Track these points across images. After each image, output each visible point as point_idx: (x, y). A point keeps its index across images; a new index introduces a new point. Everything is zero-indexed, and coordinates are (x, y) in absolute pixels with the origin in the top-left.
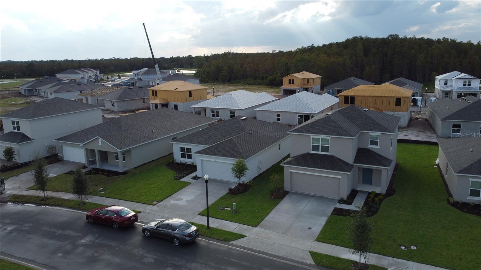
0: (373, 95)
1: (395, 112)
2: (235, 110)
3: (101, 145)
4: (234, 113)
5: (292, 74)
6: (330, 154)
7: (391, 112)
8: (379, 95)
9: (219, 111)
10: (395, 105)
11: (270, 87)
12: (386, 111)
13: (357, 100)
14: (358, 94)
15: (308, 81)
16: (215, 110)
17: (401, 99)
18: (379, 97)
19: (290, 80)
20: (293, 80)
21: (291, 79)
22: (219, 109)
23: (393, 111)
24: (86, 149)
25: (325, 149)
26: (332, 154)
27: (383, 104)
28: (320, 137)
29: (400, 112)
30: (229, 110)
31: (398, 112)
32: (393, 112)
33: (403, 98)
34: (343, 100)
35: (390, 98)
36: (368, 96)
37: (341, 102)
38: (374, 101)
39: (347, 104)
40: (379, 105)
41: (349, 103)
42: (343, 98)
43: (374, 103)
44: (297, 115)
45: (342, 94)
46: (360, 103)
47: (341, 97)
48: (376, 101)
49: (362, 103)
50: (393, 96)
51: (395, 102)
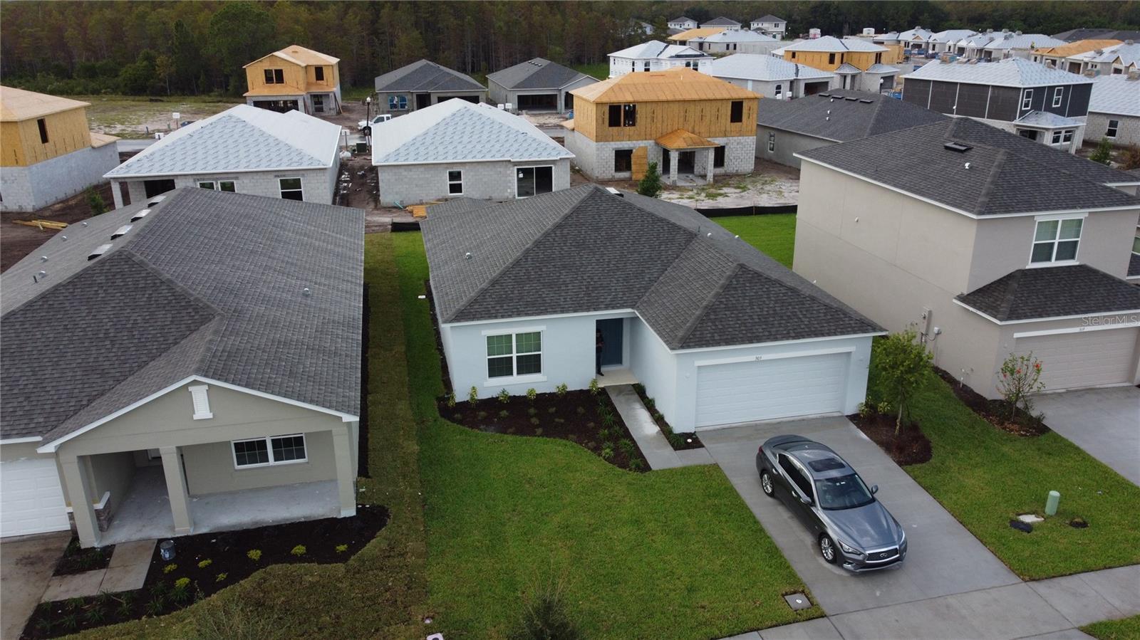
0: (679, 97)
1: (731, 138)
2: (303, 172)
3: (210, 416)
4: (297, 183)
5: (274, 54)
6: (1077, 263)
7: (720, 139)
8: (695, 97)
9: (233, 183)
10: (730, 120)
11: (148, 98)
12: (710, 137)
13: (641, 113)
14: (645, 98)
15: (319, 72)
16: (216, 180)
17: (744, 105)
18: (695, 101)
19: (267, 73)
20: (279, 74)
21: (273, 68)
22: (230, 176)
23: (725, 136)
24: (82, 459)
25: (1068, 250)
26: (1082, 263)
27: (704, 118)
28: (1061, 216)
29: (740, 138)
30: (276, 176)
31: (736, 138)
32: (725, 139)
33: (747, 101)
34: (607, 116)
35: (719, 104)
36: (668, 102)
37: (600, 122)
38: (682, 114)
39: (617, 128)
40: (695, 122)
41: (622, 124)
42: (607, 109)
43: (682, 119)
44: (516, 167)
45: (605, 100)
46: (649, 120)
47: (600, 107)
48: (686, 112)
49: (655, 120)
50: (726, 96)
51: (729, 113)
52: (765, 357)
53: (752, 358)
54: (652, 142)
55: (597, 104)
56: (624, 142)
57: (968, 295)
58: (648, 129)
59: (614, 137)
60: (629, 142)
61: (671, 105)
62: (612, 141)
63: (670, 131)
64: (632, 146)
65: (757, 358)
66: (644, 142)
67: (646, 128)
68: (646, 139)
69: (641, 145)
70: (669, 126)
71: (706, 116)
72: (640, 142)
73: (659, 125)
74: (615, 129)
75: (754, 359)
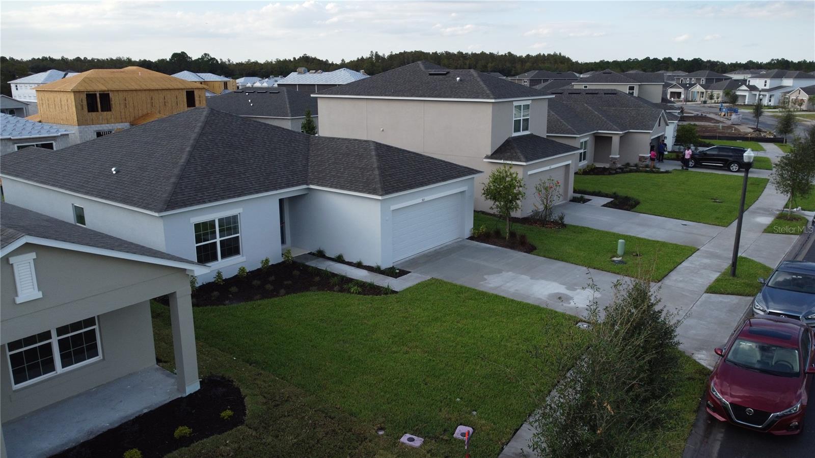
0: (145, 87)
6: (530, 133)
8: (158, 87)
10: (186, 106)
14: (116, 88)
17: (195, 93)
18: (158, 90)
25: (526, 124)
26: (532, 133)
27: (167, 104)
28: (522, 102)
33: (197, 90)
34: (85, 103)
35: (177, 92)
36: (136, 90)
37: (80, 108)
38: (149, 101)
39: (95, 113)
40: (160, 107)
41: (100, 109)
42: (84, 97)
43: (149, 106)
44: (16, 145)
45: (82, 89)
46: (122, 106)
47: (78, 95)
48: (152, 99)
49: (128, 106)
50: (182, 87)
51: (185, 100)
52: (427, 198)
53: (420, 200)
54: (128, 124)
55: (74, 92)
56: (103, 125)
57: (492, 155)
58: (123, 114)
59: (94, 122)
60: (108, 125)
61: (139, 93)
62: (93, 124)
63: (140, 115)
64: (111, 128)
65: (423, 200)
66: (122, 124)
67: (121, 112)
68: (122, 122)
69: (119, 127)
70: (140, 111)
71: (168, 102)
72: (117, 124)
73: (131, 110)
74: (94, 114)
75: (421, 201)
